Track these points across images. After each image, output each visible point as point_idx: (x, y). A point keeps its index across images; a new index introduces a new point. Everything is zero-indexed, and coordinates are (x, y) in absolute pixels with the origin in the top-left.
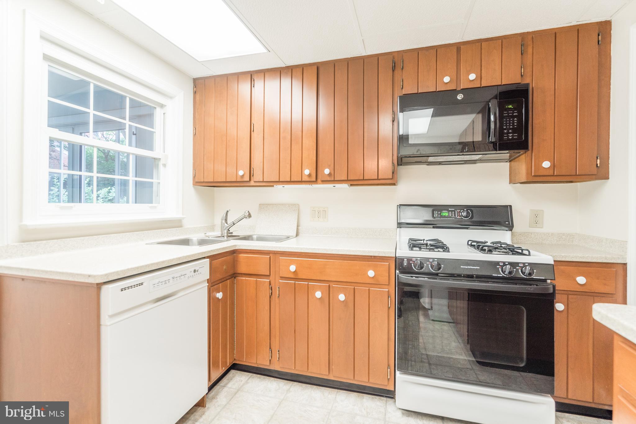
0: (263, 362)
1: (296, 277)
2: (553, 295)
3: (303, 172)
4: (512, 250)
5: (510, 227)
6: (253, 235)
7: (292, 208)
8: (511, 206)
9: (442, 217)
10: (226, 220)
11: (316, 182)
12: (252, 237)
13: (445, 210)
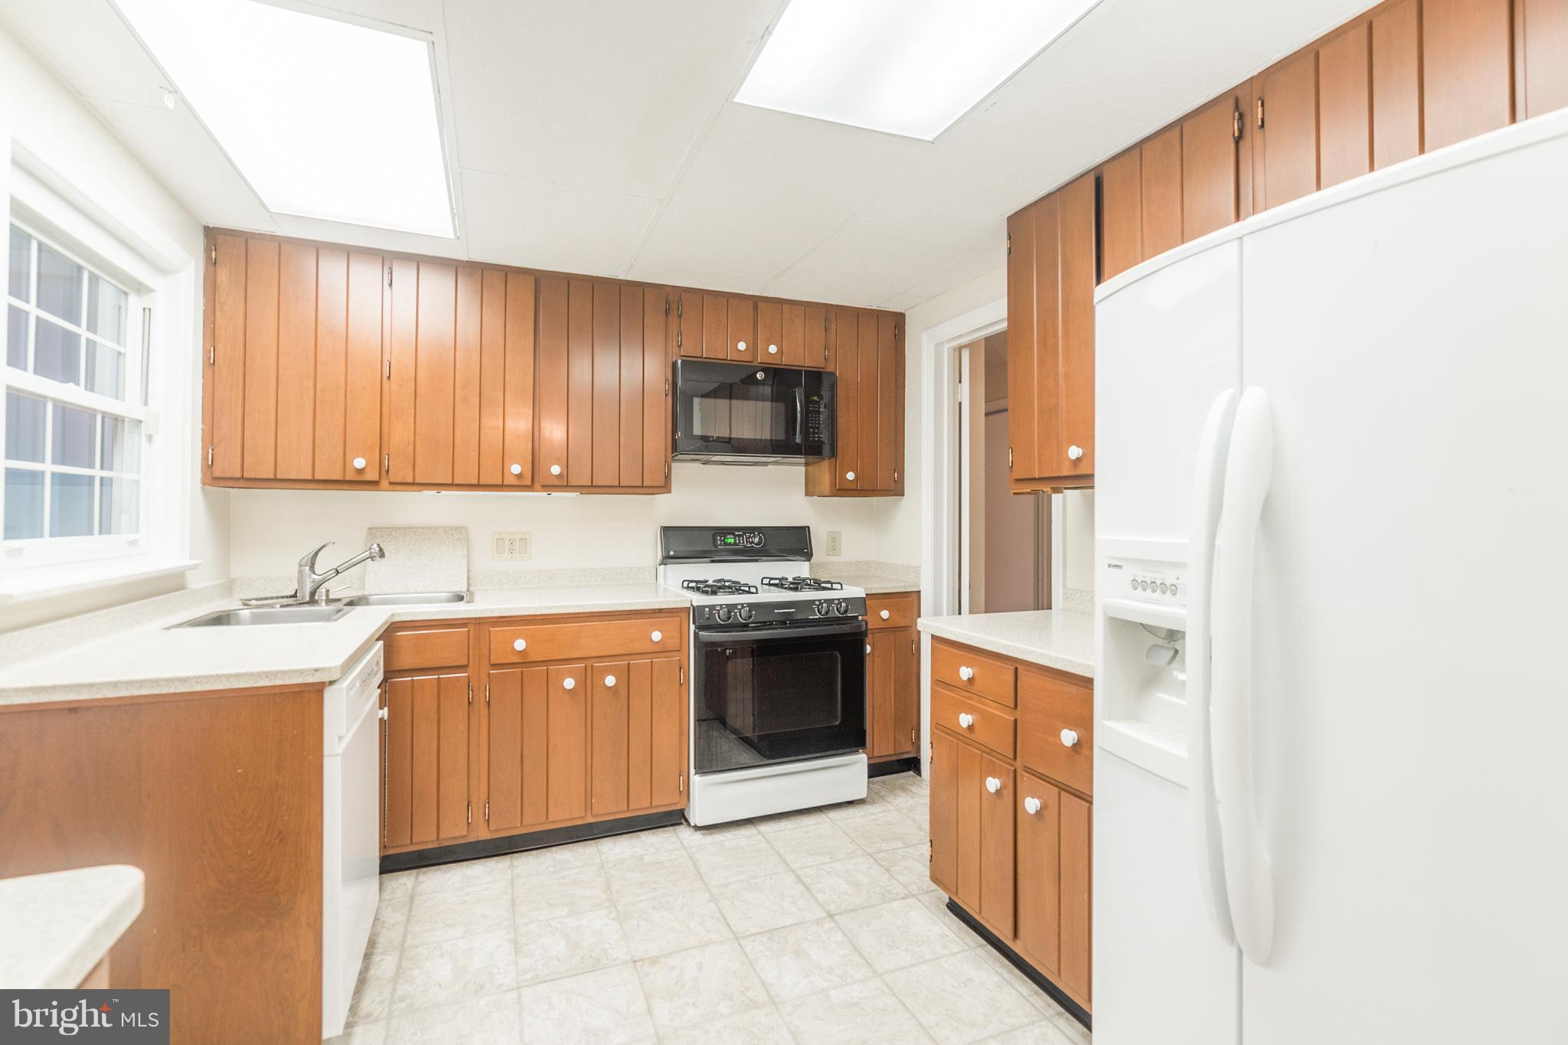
0: (455, 832)
1: (524, 662)
2: (863, 635)
3: (505, 469)
4: (818, 585)
5: (808, 556)
6: (372, 595)
7: (452, 535)
8: (809, 527)
9: (726, 544)
10: (312, 566)
11: (530, 487)
12: (368, 599)
13: (729, 534)
